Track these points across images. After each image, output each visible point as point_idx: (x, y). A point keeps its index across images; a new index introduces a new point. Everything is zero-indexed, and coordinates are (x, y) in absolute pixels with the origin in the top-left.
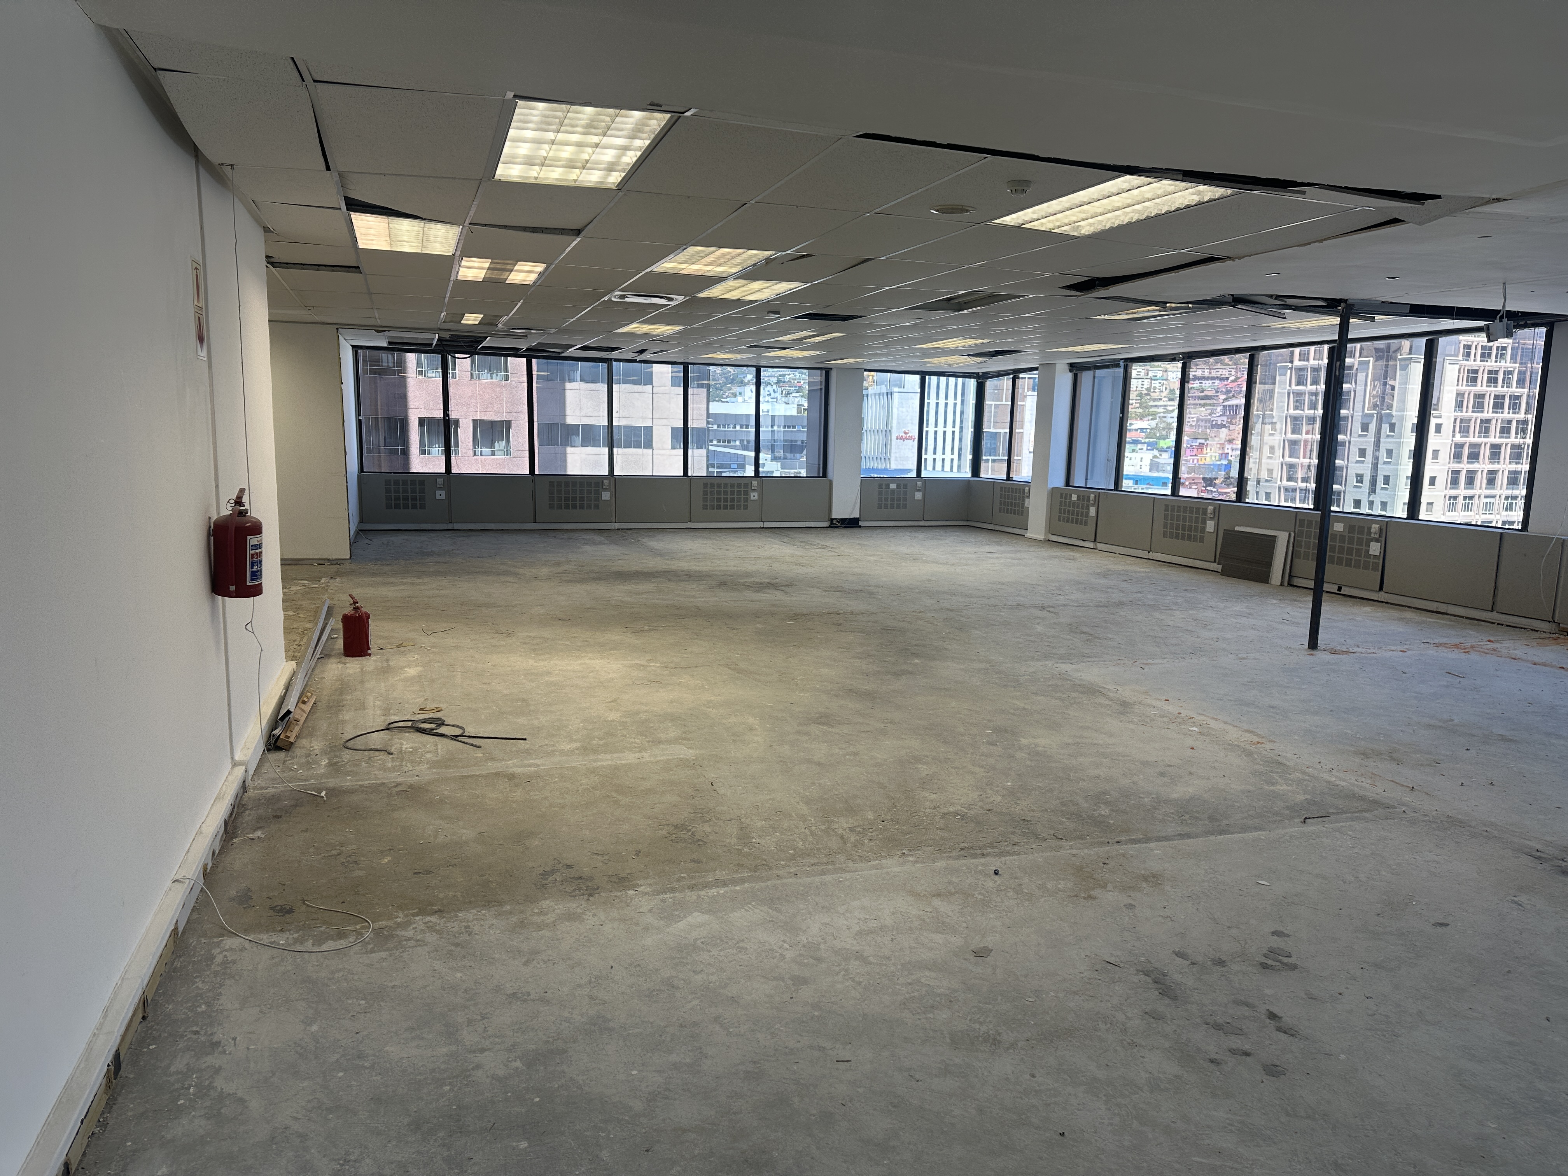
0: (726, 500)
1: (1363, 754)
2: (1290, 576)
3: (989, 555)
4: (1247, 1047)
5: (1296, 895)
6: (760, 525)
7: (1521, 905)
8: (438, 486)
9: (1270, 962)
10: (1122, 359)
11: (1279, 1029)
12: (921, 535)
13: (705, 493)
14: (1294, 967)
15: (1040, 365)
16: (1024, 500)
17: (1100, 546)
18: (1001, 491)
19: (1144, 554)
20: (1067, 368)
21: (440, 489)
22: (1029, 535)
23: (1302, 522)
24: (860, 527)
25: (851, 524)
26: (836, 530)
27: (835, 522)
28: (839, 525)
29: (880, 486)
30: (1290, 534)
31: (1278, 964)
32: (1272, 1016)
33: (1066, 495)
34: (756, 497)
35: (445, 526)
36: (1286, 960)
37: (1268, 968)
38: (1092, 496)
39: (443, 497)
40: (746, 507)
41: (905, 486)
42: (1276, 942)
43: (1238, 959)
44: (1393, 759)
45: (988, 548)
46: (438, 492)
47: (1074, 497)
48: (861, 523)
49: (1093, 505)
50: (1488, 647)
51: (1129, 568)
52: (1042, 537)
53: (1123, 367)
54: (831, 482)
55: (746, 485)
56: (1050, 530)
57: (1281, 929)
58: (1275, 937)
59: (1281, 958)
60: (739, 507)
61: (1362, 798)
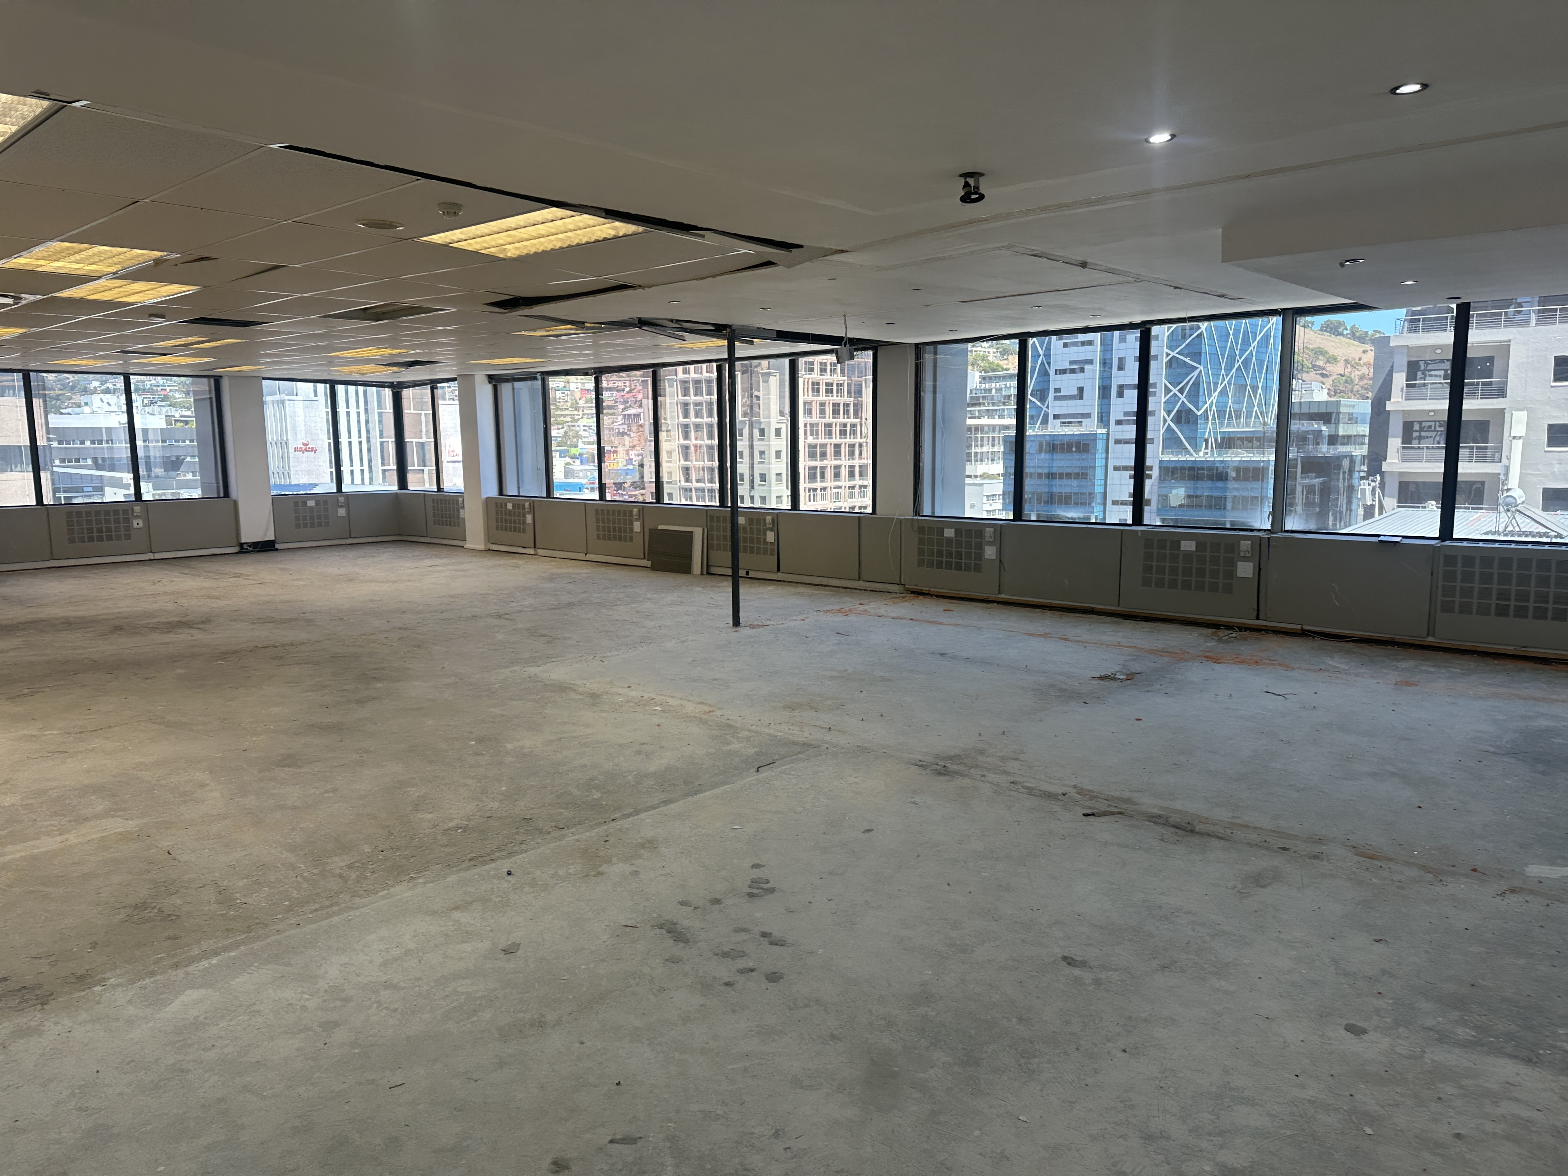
0: (100, 530)
1: (790, 708)
2: (708, 566)
3: (430, 569)
4: (751, 964)
5: (763, 832)
6: (150, 556)
7: (916, 804)
9: (755, 891)
10: (538, 372)
11: (772, 943)
12: (351, 554)
13: (70, 523)
14: (772, 890)
15: (458, 375)
16: (458, 511)
17: (540, 552)
18: (433, 502)
19: (582, 556)
20: (486, 379)
22: (468, 545)
23: (712, 517)
24: (277, 550)
25: (266, 547)
26: (247, 555)
27: (245, 546)
28: (251, 549)
29: (296, 504)
30: (703, 529)
31: (761, 890)
32: (764, 935)
33: (501, 504)
34: (141, 525)
36: (766, 886)
37: (753, 896)
38: (527, 504)
40: (128, 537)
41: (326, 502)
42: (756, 873)
43: (730, 895)
44: (812, 708)
45: (428, 562)
47: (510, 506)
48: (277, 546)
49: (529, 513)
50: (861, 609)
51: (571, 570)
52: (482, 547)
53: (540, 380)
54: (235, 503)
55: (125, 512)
56: (489, 539)
57: (757, 862)
58: (755, 870)
59: (762, 885)
60: (119, 538)
61: (794, 743)
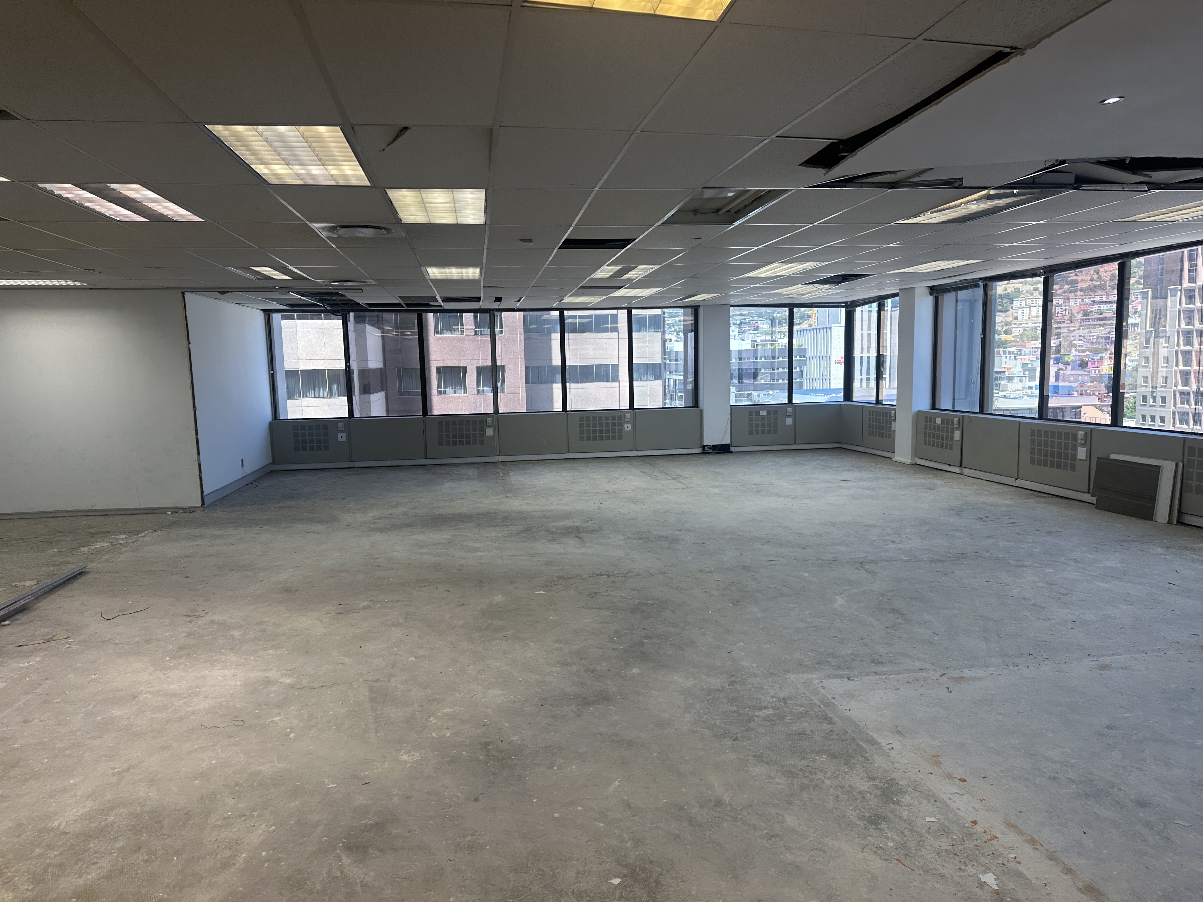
0: (601, 432)
2: (1180, 512)
6: (635, 453)
8: (340, 429)
10: (981, 279)
12: (785, 461)
13: (581, 426)
15: (900, 290)
16: (891, 424)
17: (966, 471)
18: (870, 415)
19: (1011, 481)
20: (927, 291)
21: (342, 432)
22: (897, 458)
23: (1192, 450)
24: (732, 452)
25: (723, 449)
26: (707, 455)
27: (706, 448)
28: (711, 451)
29: (750, 413)
30: (1177, 465)
33: (931, 418)
34: (630, 428)
35: (346, 465)
38: (956, 419)
39: (344, 439)
40: (621, 438)
41: (776, 412)
45: (846, 475)
46: (339, 435)
47: (939, 421)
48: (732, 449)
49: (957, 429)
51: (991, 500)
52: (908, 461)
53: (982, 287)
54: (701, 412)
55: (620, 418)
56: (916, 452)
60: (614, 438)
